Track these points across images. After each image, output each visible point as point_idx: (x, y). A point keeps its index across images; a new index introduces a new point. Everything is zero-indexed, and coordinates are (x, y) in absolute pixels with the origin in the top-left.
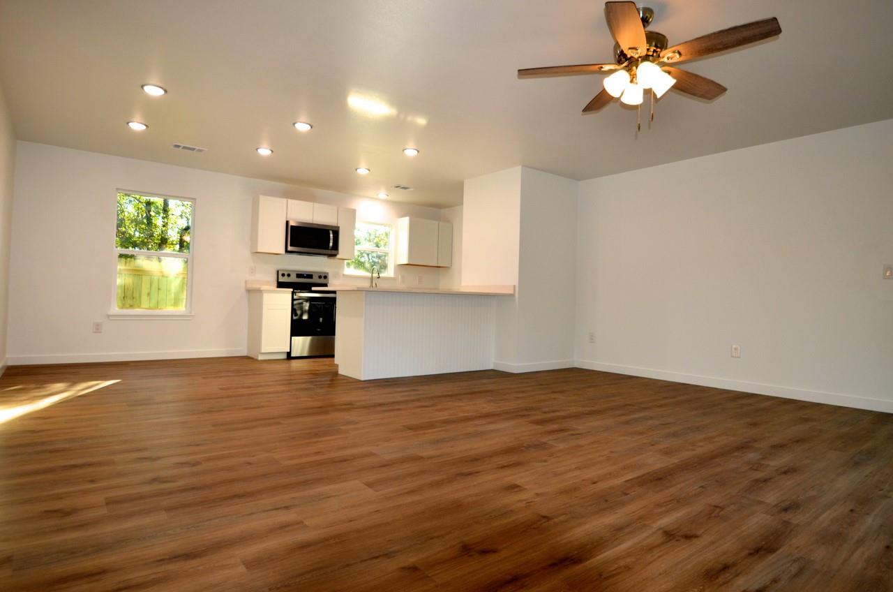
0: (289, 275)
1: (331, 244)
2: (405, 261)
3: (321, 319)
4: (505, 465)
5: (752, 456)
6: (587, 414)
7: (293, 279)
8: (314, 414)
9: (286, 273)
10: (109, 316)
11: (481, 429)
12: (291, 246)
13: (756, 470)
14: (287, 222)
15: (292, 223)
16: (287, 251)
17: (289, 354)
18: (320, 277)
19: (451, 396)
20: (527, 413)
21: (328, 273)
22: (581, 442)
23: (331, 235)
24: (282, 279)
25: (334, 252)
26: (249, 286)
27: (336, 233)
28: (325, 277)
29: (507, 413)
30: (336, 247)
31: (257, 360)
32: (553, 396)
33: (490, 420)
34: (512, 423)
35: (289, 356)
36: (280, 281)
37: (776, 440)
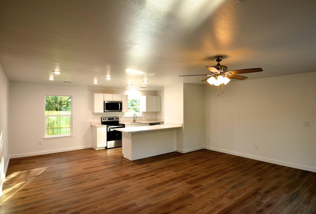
0: (105, 119)
1: (120, 108)
2: (145, 111)
3: (117, 134)
4: (178, 207)
5: (258, 198)
6: (206, 177)
7: (107, 120)
8: (116, 182)
9: (104, 119)
10: (44, 139)
11: (171, 187)
12: (106, 110)
13: (259, 206)
14: (104, 102)
15: (106, 102)
16: (104, 111)
17: (106, 147)
18: (116, 119)
19: (161, 169)
20: (186, 177)
21: (119, 117)
22: (204, 193)
23: (119, 105)
24: (103, 121)
25: (121, 110)
26: (92, 124)
27: (121, 104)
28: (118, 119)
29: (179, 178)
30: (121, 109)
31: (96, 150)
32: (196, 167)
33: (174, 182)
34: (181, 183)
35: (106, 148)
36: (102, 121)
37: (266, 188)
